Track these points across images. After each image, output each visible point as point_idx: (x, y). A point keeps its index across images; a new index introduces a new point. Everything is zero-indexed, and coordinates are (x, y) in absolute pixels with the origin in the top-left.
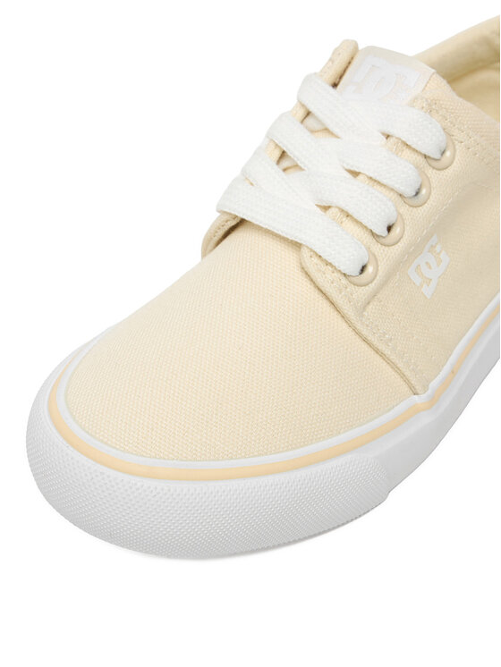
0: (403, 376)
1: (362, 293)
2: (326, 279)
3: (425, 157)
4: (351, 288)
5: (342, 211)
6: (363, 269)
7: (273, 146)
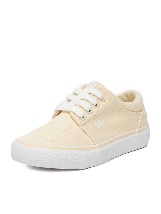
0: (92, 140)
1: (83, 122)
2: (75, 118)
3: (99, 98)
4: (80, 120)
5: (80, 106)
6: (83, 118)
7: (67, 99)
